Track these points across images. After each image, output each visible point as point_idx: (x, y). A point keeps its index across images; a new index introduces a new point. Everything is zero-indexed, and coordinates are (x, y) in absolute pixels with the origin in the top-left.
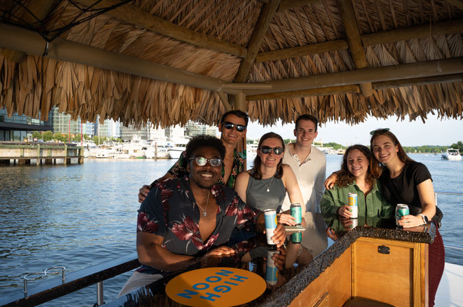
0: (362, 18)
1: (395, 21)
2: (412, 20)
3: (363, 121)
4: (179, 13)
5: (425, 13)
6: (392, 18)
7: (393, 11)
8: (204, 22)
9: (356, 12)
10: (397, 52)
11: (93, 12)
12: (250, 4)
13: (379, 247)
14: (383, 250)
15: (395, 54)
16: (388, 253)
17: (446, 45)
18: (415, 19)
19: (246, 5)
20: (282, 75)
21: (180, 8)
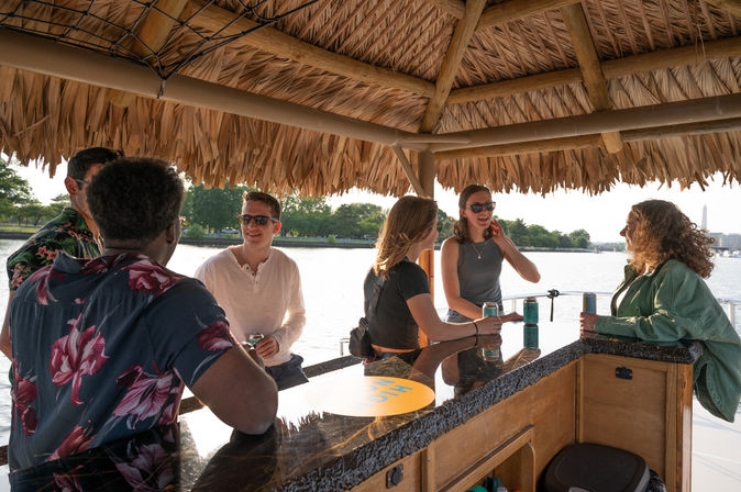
0: (601, 37)
1: (650, 39)
2: (677, 39)
3: (608, 190)
4: (336, 36)
6: (645, 35)
7: (646, 26)
8: (372, 49)
9: (592, 28)
10: (657, 85)
11: (221, 40)
12: (438, 21)
13: (618, 369)
14: (624, 373)
15: (654, 89)
16: (631, 378)
17: (731, 74)
18: (680, 37)
19: (431, 23)
20: (487, 122)
21: (337, 29)
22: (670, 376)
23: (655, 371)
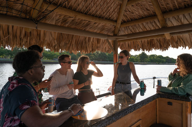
0: (163, 6)
1: (177, 6)
2: (185, 5)
3: (167, 50)
4: (87, 10)
5: (190, 2)
6: (176, 5)
7: (176, 2)
8: (97, 13)
9: (160, 4)
10: (180, 19)
12: (115, 4)
13: (168, 102)
14: (170, 104)
15: (179, 21)
16: (172, 105)
19: (113, 5)
20: (132, 32)
21: (86, 8)
22: (184, 105)
23: (179, 103)
